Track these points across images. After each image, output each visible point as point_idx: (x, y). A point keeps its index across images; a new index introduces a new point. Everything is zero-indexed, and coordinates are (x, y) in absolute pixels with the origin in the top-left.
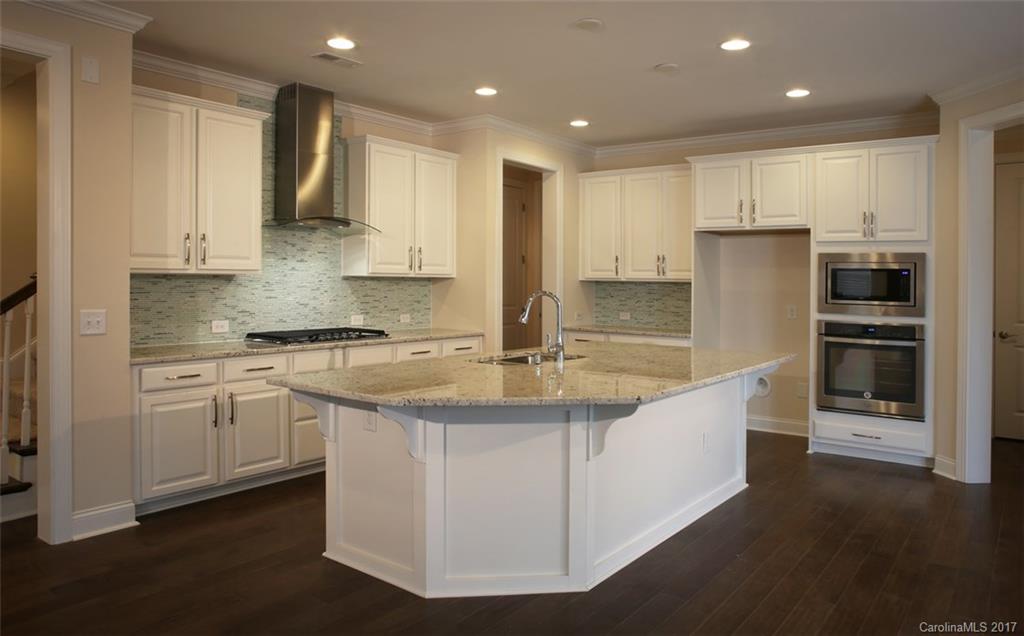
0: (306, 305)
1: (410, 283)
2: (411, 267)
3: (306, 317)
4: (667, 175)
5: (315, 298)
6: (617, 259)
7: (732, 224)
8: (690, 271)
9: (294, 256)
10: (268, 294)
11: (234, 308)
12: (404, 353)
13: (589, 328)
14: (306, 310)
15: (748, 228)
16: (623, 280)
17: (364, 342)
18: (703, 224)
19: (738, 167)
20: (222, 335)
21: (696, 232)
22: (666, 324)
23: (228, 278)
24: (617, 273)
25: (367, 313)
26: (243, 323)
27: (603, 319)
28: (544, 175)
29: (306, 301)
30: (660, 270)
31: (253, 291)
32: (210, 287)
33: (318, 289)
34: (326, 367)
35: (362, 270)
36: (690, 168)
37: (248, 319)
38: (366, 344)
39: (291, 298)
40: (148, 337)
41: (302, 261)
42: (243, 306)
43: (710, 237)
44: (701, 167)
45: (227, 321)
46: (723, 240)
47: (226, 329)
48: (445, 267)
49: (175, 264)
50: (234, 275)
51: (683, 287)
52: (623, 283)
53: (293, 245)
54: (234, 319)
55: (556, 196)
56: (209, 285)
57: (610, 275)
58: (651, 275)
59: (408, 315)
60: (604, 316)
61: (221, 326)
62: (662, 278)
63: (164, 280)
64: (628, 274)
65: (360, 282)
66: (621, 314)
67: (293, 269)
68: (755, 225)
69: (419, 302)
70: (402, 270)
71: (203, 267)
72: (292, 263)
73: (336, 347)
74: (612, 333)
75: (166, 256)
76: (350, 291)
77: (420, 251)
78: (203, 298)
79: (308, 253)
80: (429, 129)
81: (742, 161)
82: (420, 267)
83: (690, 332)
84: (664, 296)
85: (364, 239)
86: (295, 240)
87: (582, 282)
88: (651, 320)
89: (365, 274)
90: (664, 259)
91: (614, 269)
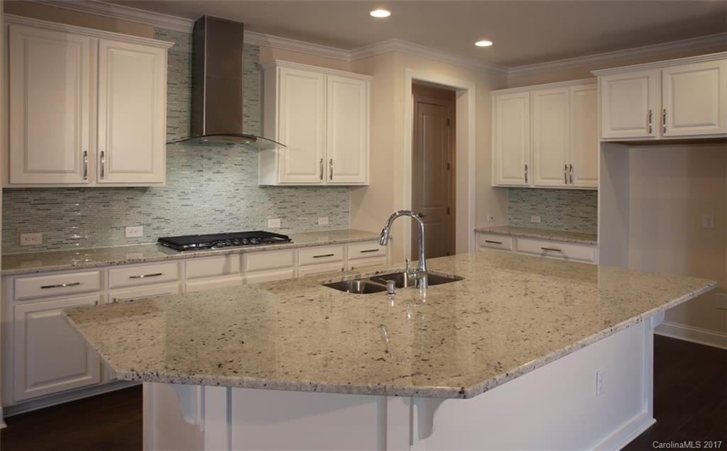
0: (222, 211)
1: (328, 190)
2: (322, 177)
3: (222, 221)
4: (573, 91)
5: (231, 205)
6: (526, 167)
7: (640, 134)
8: (597, 179)
9: (210, 169)
10: (185, 202)
11: (148, 215)
12: (306, 255)
13: (498, 231)
14: (222, 216)
15: (658, 138)
16: (532, 186)
17: (276, 246)
18: (609, 134)
19: (648, 77)
20: (136, 239)
21: (602, 143)
22: (575, 228)
23: (144, 189)
24: (526, 180)
25: (284, 217)
26: (158, 228)
27: (515, 221)
28: (457, 93)
29: (223, 207)
30: (568, 179)
31: (169, 200)
32: (125, 197)
33: (235, 197)
34: (221, 272)
35: (273, 180)
36: (596, 82)
37: (163, 225)
38: (264, 250)
39: (206, 205)
40: (60, 243)
41: (218, 172)
42: (158, 213)
43: (616, 148)
44: (606, 79)
45: (142, 227)
46: (632, 151)
47: (141, 234)
48: (361, 178)
49: (74, 180)
50: (148, 187)
51: (590, 194)
52: (533, 189)
53: (210, 159)
54: (148, 225)
55: (468, 112)
57: (520, 182)
58: (559, 183)
59: (327, 218)
60: (516, 218)
61: (134, 232)
62: (569, 186)
63: (78, 192)
64: (537, 181)
65: (277, 190)
66: (532, 217)
67: (209, 179)
68: (665, 135)
69: (337, 206)
70: (314, 179)
71: (103, 181)
72: (207, 174)
73: (231, 253)
74: (520, 236)
75: (64, 172)
76: (267, 198)
77: (331, 162)
78: (117, 207)
80: (347, 55)
81: (651, 72)
82: (331, 177)
83: (596, 239)
84: (573, 202)
85: (274, 153)
86: (211, 155)
87: (495, 187)
88: (562, 224)
89: (275, 184)
90: (571, 167)
91: (524, 177)
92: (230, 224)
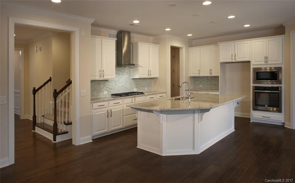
0: (124, 86)
1: (147, 79)
2: (148, 75)
4: (212, 48)
5: (126, 85)
6: (199, 70)
7: (230, 60)
8: (219, 73)
9: (121, 74)
11: (108, 88)
12: (148, 98)
13: (192, 90)
14: (124, 88)
15: (234, 61)
16: (201, 76)
17: (139, 95)
18: (222, 60)
19: (231, 45)
20: (106, 95)
21: (220, 63)
22: (212, 88)
23: (107, 80)
24: (199, 74)
25: (137, 88)
27: (195, 87)
28: (180, 48)
29: (124, 85)
30: (211, 73)
31: (112, 83)
32: (103, 83)
33: (126, 82)
34: (131, 102)
35: (137, 77)
36: (218, 45)
37: (111, 91)
38: (140, 96)
39: (120, 85)
41: (123, 75)
42: (110, 87)
43: (224, 64)
44: (221, 45)
46: (227, 65)
47: (107, 93)
48: (157, 75)
49: (97, 78)
50: (108, 80)
51: (217, 77)
52: (200, 77)
53: (121, 71)
54: (108, 91)
55: (183, 54)
56: (103, 82)
57: (197, 75)
58: (208, 75)
59: (147, 88)
60: (195, 86)
61: (105, 93)
62: (211, 75)
63: (93, 82)
64: (202, 74)
65: (136, 80)
66: (200, 85)
67: (121, 77)
68: (236, 60)
69: (149, 84)
70: (146, 76)
71: (103, 78)
72: (121, 76)
73: (133, 97)
74: (198, 91)
75: (96, 76)
76: (134, 82)
77: (150, 71)
78: (102, 86)
79: (124, 73)
80: (151, 38)
81: (232, 43)
82: (151, 75)
83: (219, 90)
84: (211, 80)
85: (138, 69)
86: (121, 70)
87: (190, 77)
88: (208, 87)
89: (138, 78)
90: (212, 70)
91: (198, 73)
92: (126, 90)
